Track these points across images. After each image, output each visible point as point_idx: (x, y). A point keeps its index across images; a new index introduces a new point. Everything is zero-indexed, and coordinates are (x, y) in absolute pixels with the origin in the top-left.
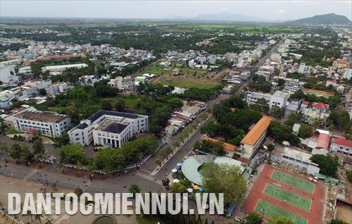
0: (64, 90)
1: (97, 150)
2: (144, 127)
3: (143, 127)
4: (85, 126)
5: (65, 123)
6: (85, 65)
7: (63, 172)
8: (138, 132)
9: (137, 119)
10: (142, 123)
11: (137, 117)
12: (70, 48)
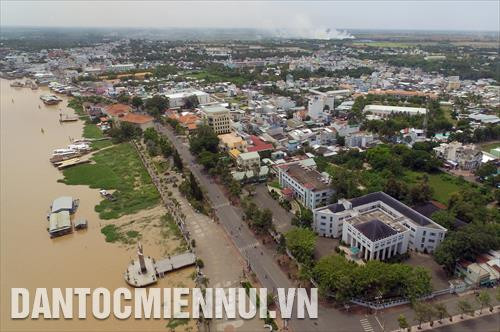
0: (367, 144)
1: (338, 251)
2: (434, 245)
3: (431, 244)
4: (341, 208)
5: (324, 194)
6: (423, 111)
7: (279, 261)
8: (420, 248)
9: (425, 228)
10: (432, 238)
11: (426, 223)
12: (426, 80)
